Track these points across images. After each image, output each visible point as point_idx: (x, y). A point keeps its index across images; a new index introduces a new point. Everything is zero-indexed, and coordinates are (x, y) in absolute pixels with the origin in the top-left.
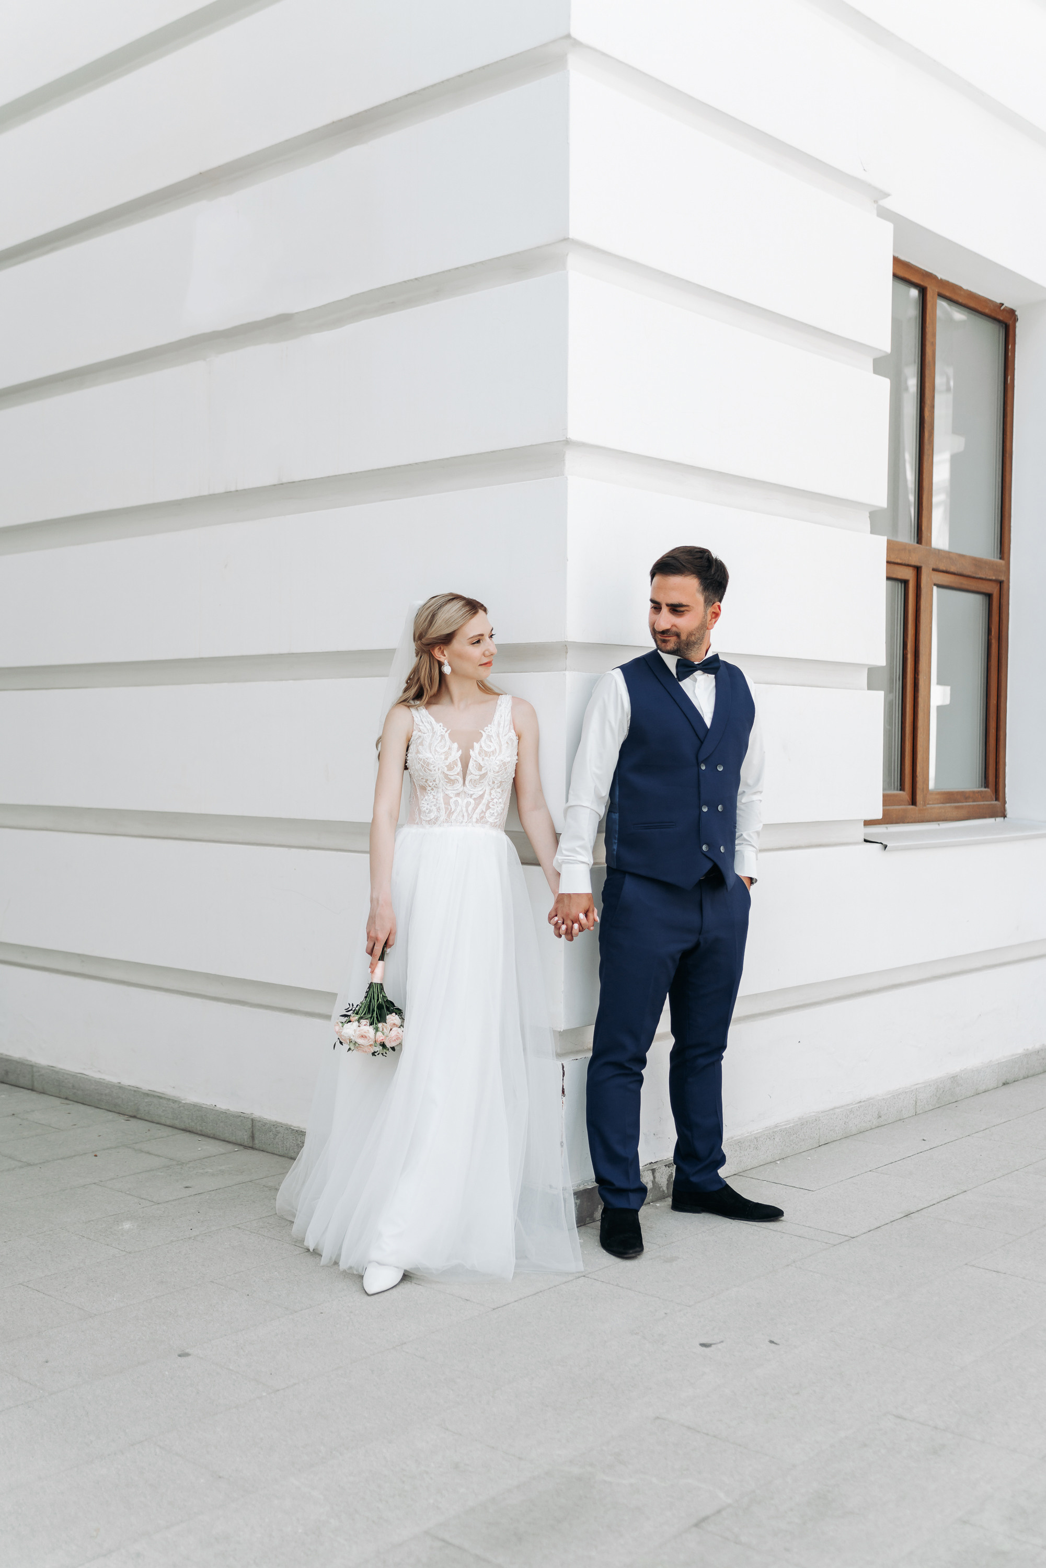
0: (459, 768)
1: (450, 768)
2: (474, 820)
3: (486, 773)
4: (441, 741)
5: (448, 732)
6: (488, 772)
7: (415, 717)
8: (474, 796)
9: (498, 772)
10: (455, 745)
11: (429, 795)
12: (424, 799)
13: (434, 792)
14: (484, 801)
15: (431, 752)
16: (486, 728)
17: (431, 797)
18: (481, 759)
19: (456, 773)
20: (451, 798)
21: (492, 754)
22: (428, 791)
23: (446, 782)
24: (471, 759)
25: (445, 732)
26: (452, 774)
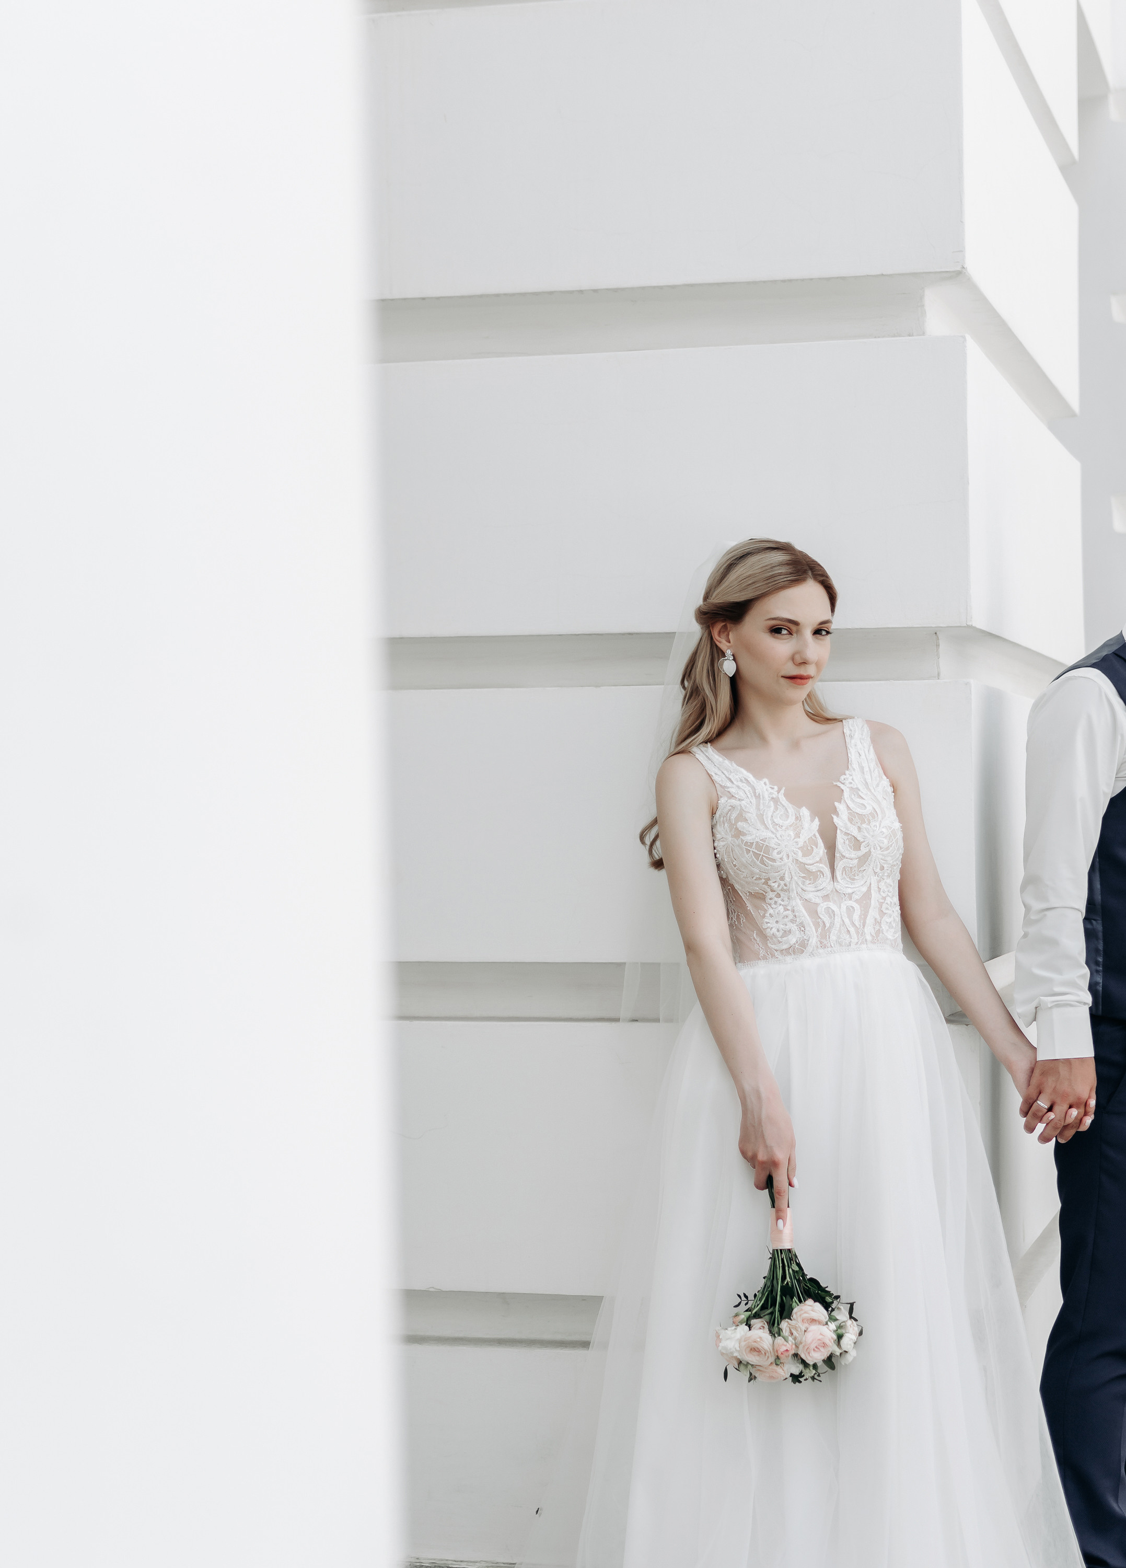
0: (821, 850)
1: (807, 852)
2: (869, 938)
3: (868, 854)
4: (776, 809)
5: (782, 791)
6: (872, 850)
7: (713, 774)
8: (855, 897)
9: (887, 848)
10: (805, 812)
11: (774, 906)
12: (767, 915)
13: (783, 900)
14: (874, 903)
15: (767, 828)
16: (842, 777)
17: (781, 909)
18: (856, 829)
19: (818, 859)
20: (817, 904)
21: (873, 817)
22: (771, 899)
23: (803, 877)
24: (838, 831)
25: (778, 792)
26: (811, 862)
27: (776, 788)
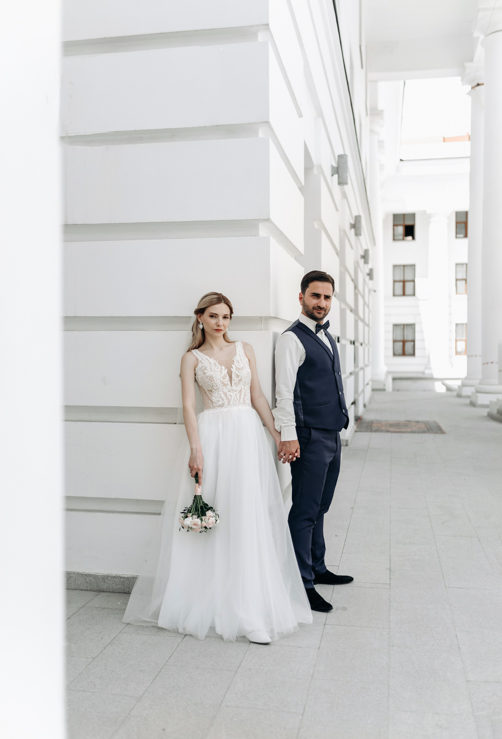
0: (228, 378)
1: (224, 379)
2: (242, 403)
4: (215, 366)
5: (217, 362)
6: (242, 378)
7: (198, 358)
8: (237, 391)
9: (247, 377)
10: (223, 367)
11: (215, 393)
12: (213, 396)
13: (217, 392)
14: (243, 393)
15: (212, 372)
16: (234, 358)
17: (217, 394)
18: (238, 372)
19: (227, 380)
20: (227, 393)
21: (243, 369)
22: (214, 392)
23: (223, 385)
24: (233, 373)
25: (216, 362)
26: (225, 381)
27: (215, 361)
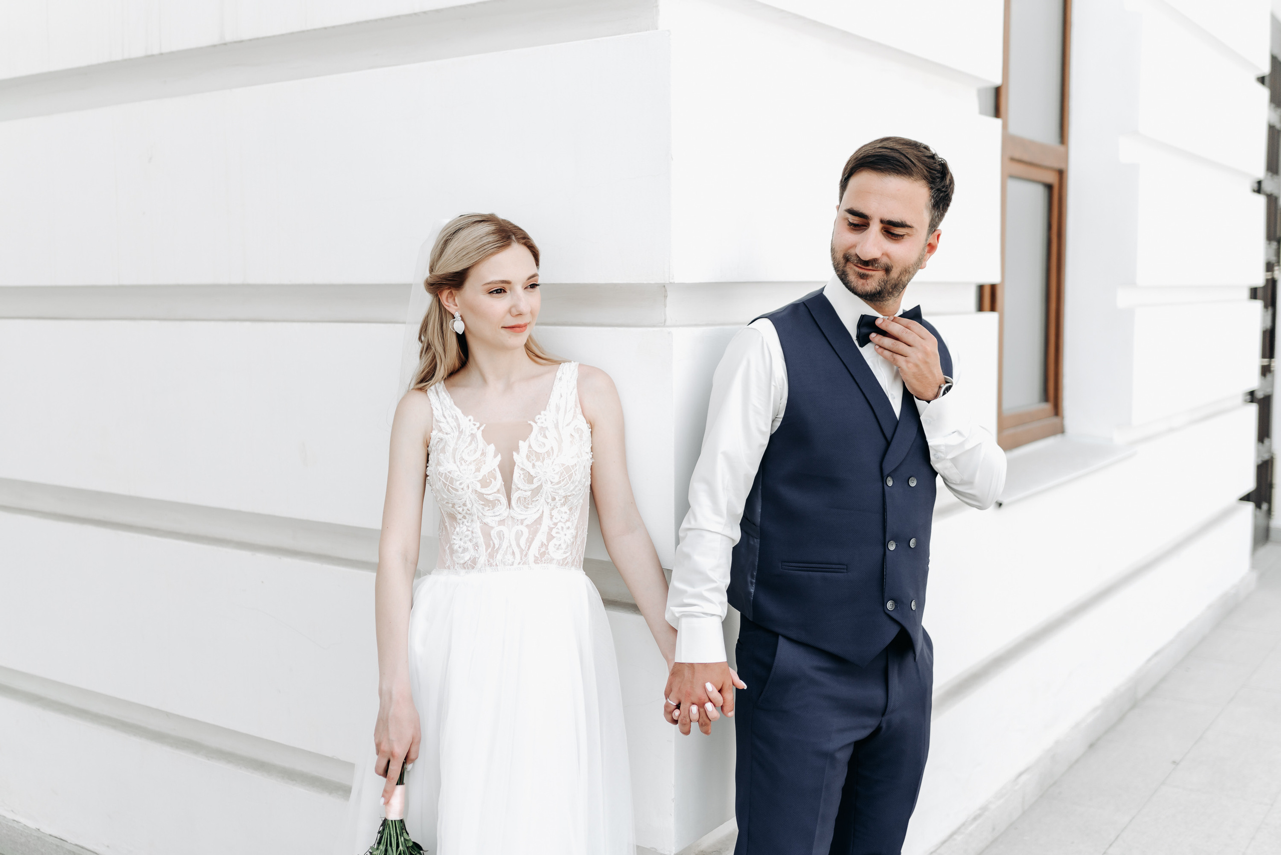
0: (499, 482)
1: (485, 483)
2: (532, 559)
3: (540, 487)
4: (470, 444)
5: (482, 428)
6: (543, 484)
8: (526, 523)
10: (491, 448)
11: (461, 526)
12: (456, 533)
13: (467, 522)
14: (544, 528)
15: (456, 462)
16: (538, 417)
17: (465, 528)
18: (531, 465)
19: (495, 490)
20: (492, 528)
21: (548, 456)
22: (460, 520)
23: (483, 505)
24: (516, 467)
25: (478, 428)
26: (489, 493)
27: (478, 424)
